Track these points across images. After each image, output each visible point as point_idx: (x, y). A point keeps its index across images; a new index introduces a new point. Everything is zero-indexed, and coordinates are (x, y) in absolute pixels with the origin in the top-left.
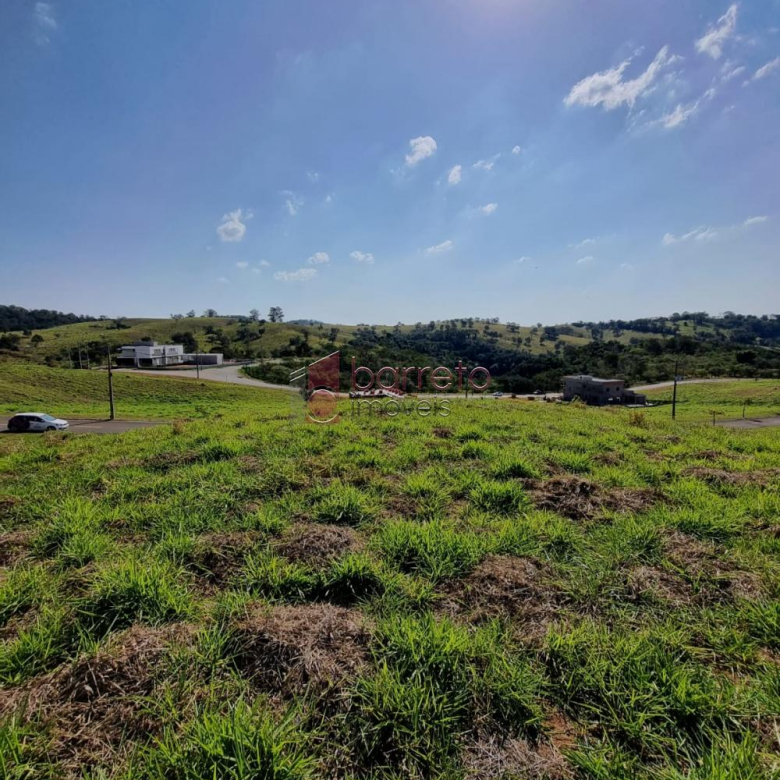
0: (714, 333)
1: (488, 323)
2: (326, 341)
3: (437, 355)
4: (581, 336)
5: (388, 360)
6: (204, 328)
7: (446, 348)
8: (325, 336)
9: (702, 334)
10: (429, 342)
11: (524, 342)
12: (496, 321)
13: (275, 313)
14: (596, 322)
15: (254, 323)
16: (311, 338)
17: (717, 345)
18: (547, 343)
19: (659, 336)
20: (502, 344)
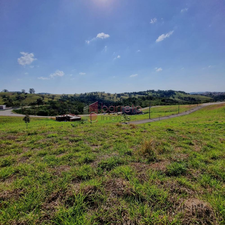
0: (156, 95)
1: (102, 93)
2: (50, 100)
3: (87, 103)
4: (126, 96)
5: (70, 105)
6: (2, 96)
7: (90, 100)
8: (50, 98)
9: (154, 95)
10: (85, 99)
11: (112, 98)
12: (104, 92)
13: (31, 91)
14: (130, 92)
15: (23, 94)
16: (45, 98)
17: (157, 98)
18: (118, 98)
19: (144, 96)
20: (106, 99)
